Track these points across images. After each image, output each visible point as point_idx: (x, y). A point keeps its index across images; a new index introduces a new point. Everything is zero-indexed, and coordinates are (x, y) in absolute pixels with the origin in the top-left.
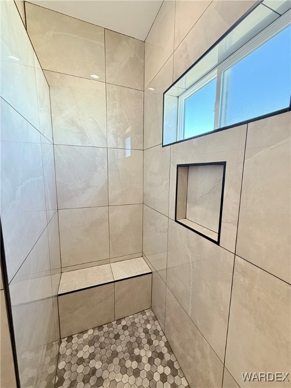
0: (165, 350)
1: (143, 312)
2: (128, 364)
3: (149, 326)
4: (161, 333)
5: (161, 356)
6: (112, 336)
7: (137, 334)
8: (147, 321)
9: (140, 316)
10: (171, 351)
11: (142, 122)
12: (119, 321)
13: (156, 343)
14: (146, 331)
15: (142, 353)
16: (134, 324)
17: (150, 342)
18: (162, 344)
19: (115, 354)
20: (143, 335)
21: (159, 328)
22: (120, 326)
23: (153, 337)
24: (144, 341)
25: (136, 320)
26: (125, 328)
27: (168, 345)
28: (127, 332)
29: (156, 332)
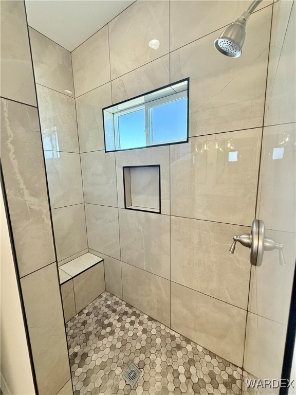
0: (127, 309)
1: (100, 296)
2: (103, 332)
3: (109, 303)
4: (120, 301)
5: (126, 313)
6: (79, 325)
7: (101, 312)
8: (107, 300)
9: (99, 300)
10: (131, 307)
11: (75, 126)
12: (81, 313)
13: (118, 309)
14: (108, 306)
15: (111, 320)
16: (95, 308)
17: (114, 311)
18: (124, 306)
19: (88, 334)
20: (107, 310)
21: (117, 299)
22: (84, 316)
23: (115, 307)
24: (109, 312)
25: (97, 304)
26: (88, 314)
27: (127, 305)
28: (92, 316)
29: (116, 303)
